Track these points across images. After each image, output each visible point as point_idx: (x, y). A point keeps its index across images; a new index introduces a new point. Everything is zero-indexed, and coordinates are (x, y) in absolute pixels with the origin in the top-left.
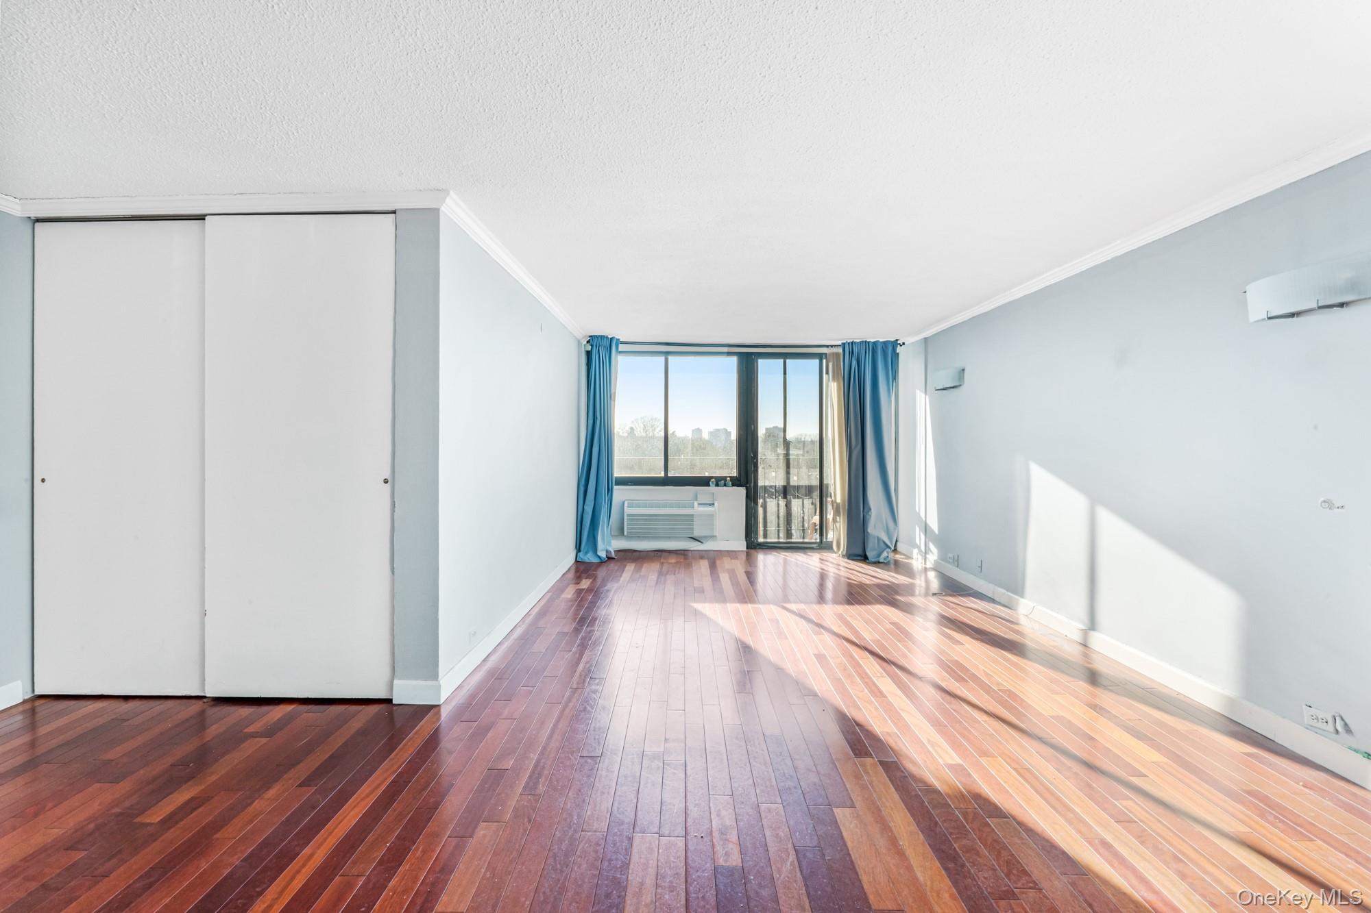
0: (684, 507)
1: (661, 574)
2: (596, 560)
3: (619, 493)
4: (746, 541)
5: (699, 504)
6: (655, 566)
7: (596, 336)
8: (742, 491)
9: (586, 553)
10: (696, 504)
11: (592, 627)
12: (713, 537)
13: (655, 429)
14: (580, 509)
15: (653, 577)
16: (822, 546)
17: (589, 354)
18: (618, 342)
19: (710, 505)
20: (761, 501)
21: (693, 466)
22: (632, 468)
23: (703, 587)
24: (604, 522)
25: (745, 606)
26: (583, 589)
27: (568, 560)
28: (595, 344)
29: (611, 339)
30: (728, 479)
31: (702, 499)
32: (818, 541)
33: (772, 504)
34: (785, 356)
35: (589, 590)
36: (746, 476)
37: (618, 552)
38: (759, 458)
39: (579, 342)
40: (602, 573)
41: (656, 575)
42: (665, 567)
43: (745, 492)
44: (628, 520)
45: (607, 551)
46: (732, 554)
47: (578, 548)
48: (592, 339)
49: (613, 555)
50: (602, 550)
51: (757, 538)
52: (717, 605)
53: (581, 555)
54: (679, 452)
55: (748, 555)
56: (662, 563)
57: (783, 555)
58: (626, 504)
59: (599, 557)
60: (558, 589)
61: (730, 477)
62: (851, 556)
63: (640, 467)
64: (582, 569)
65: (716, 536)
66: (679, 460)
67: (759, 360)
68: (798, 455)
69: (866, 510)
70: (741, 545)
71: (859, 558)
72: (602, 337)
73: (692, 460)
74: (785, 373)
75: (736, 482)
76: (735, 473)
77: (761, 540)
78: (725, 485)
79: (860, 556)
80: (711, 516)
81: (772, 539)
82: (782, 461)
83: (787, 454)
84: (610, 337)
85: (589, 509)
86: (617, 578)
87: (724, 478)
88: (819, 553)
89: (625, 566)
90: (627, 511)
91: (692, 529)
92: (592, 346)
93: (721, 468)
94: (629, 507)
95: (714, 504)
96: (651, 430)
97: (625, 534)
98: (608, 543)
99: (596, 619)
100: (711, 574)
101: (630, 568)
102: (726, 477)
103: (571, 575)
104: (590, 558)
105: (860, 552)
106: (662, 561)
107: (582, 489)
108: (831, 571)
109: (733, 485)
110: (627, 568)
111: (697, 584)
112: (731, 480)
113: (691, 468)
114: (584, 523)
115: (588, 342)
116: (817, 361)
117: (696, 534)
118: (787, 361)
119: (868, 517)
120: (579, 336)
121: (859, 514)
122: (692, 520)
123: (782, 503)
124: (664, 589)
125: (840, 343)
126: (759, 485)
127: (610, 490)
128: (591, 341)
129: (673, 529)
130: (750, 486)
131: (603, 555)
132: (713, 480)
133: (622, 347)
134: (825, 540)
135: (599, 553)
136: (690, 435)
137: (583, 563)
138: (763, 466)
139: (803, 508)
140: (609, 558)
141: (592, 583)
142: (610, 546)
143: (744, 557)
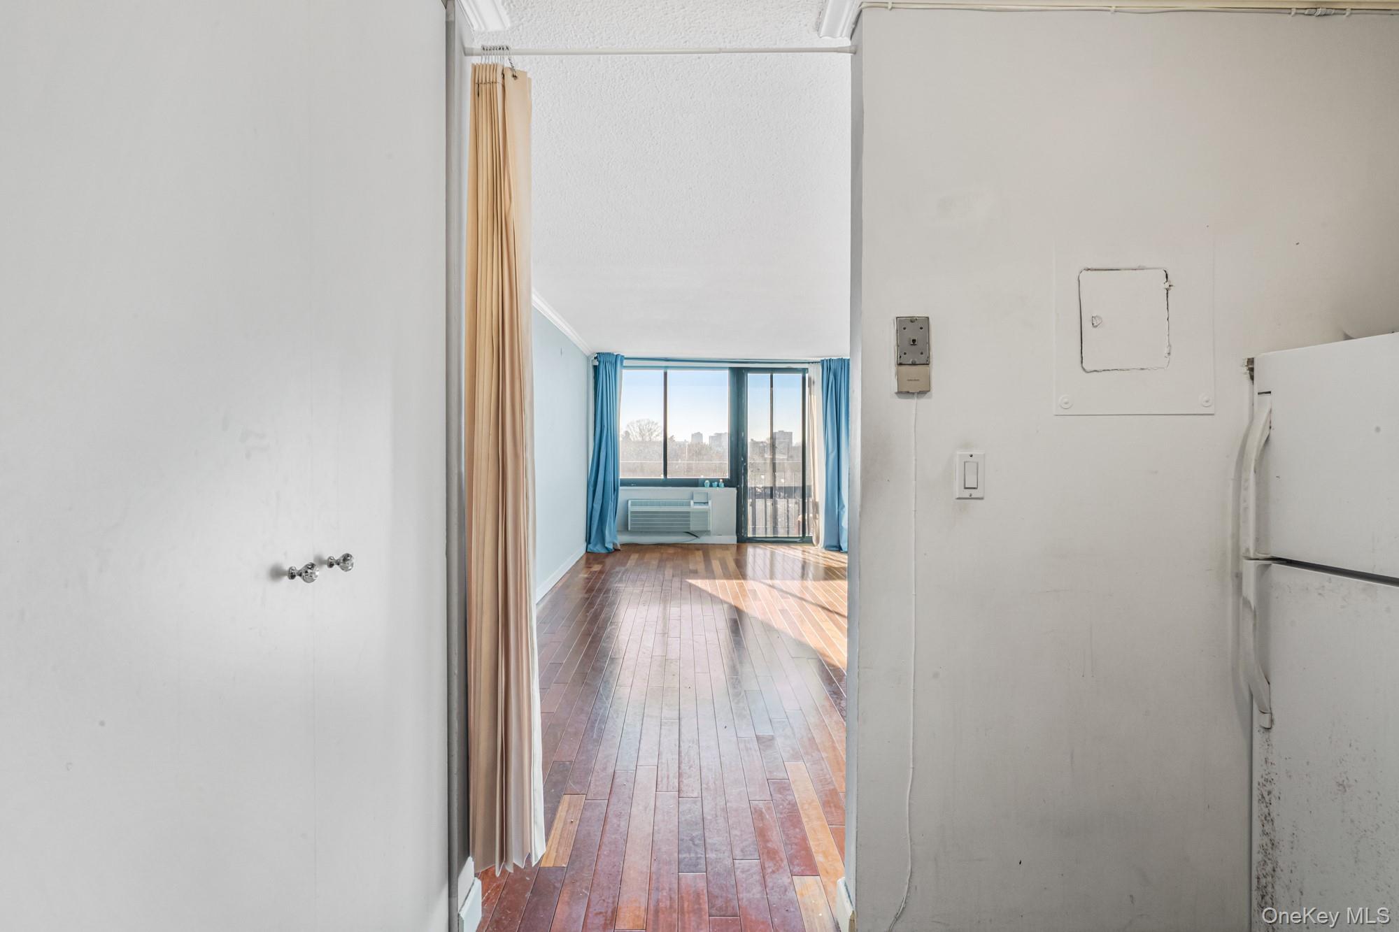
0: (682, 505)
1: (661, 561)
2: (603, 551)
3: (624, 494)
4: (737, 535)
5: (695, 503)
6: (657, 555)
7: (603, 354)
8: (734, 490)
9: (595, 545)
10: (692, 502)
11: (607, 594)
12: (707, 532)
13: (652, 434)
14: (590, 506)
15: (655, 563)
16: (805, 540)
17: (596, 368)
18: (623, 358)
19: (705, 503)
20: (750, 501)
21: (689, 469)
22: (634, 471)
23: (697, 570)
24: (610, 518)
25: (731, 581)
26: (596, 572)
27: (581, 550)
28: (602, 360)
29: (617, 356)
30: (721, 480)
31: (697, 499)
32: (801, 536)
33: (760, 503)
34: (772, 371)
35: (601, 572)
36: (737, 478)
37: (623, 545)
38: (749, 462)
39: (588, 358)
40: (609, 561)
41: (657, 561)
42: (665, 556)
43: (736, 492)
44: (631, 516)
45: (614, 544)
46: (724, 547)
47: (588, 541)
48: (599, 356)
49: (619, 547)
50: (610, 542)
51: (747, 534)
52: (707, 581)
53: (591, 546)
54: (677, 457)
55: (738, 548)
56: (662, 554)
57: (769, 547)
58: (630, 502)
59: (607, 548)
60: (573, 571)
61: (723, 479)
62: (828, 547)
63: (642, 470)
64: (591, 557)
65: (709, 531)
66: (677, 464)
67: (749, 374)
68: (783, 459)
69: (840, 507)
70: (733, 539)
71: (835, 549)
72: (609, 354)
73: (688, 464)
74: (772, 386)
75: (728, 483)
76: (727, 476)
77: (750, 535)
78: (718, 486)
79: (836, 547)
80: (705, 513)
81: (760, 534)
82: (768, 465)
83: (773, 459)
84: (615, 354)
85: (597, 507)
86: (624, 564)
87: (718, 480)
88: (801, 546)
89: (630, 556)
90: (631, 509)
91: (689, 524)
92: (599, 362)
93: (715, 471)
94: (632, 505)
95: (708, 503)
96: (647, 434)
97: (629, 529)
98: (615, 537)
99: (610, 590)
100: (705, 561)
101: (634, 557)
102: (720, 479)
103: (583, 562)
104: (599, 549)
105: (835, 543)
106: (662, 551)
107: (591, 489)
108: (811, 559)
109: (725, 486)
110: (632, 557)
111: (692, 567)
112: (723, 482)
113: (687, 471)
114: (593, 519)
115: (595, 358)
116: (800, 375)
117: (693, 528)
118: (774, 375)
119: (842, 513)
120: (588, 353)
121: (835, 511)
122: (689, 517)
123: (769, 503)
124: (664, 571)
125: (819, 359)
126: (748, 486)
127: (616, 490)
128: (599, 357)
129: (672, 524)
130: (741, 486)
131: (610, 546)
132: (707, 481)
133: (626, 363)
134: (807, 535)
135: (606, 545)
136: (689, 440)
137: (592, 553)
138: (751, 469)
139: (788, 507)
140: (616, 550)
141: (603, 567)
142: (616, 539)
143: (735, 549)
